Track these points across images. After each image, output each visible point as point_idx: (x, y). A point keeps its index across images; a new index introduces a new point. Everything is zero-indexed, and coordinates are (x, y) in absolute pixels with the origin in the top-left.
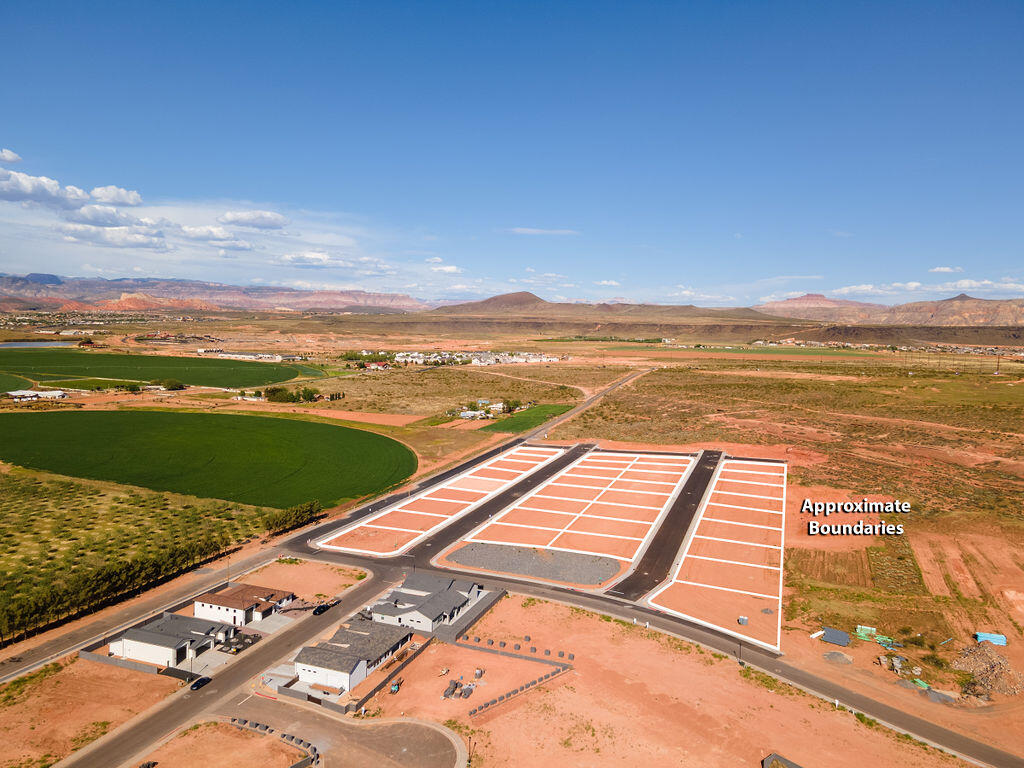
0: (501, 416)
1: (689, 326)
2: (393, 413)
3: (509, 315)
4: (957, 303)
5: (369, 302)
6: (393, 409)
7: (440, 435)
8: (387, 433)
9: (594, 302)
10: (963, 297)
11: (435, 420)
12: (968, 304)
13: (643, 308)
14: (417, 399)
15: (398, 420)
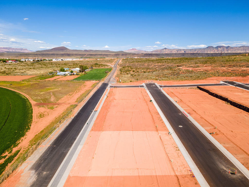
0: (80, 73)
1: (110, 55)
2: (15, 75)
3: (59, 53)
4: (164, 50)
5: (14, 51)
6: (15, 74)
7: (48, 85)
8: (7, 86)
9: (83, 50)
10: (165, 49)
11: (43, 77)
12: (167, 50)
13: (96, 51)
14: (31, 70)
15: (17, 79)
